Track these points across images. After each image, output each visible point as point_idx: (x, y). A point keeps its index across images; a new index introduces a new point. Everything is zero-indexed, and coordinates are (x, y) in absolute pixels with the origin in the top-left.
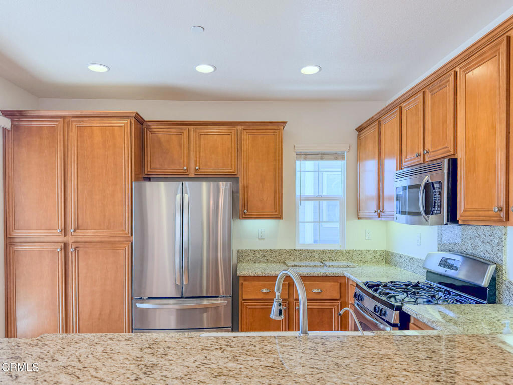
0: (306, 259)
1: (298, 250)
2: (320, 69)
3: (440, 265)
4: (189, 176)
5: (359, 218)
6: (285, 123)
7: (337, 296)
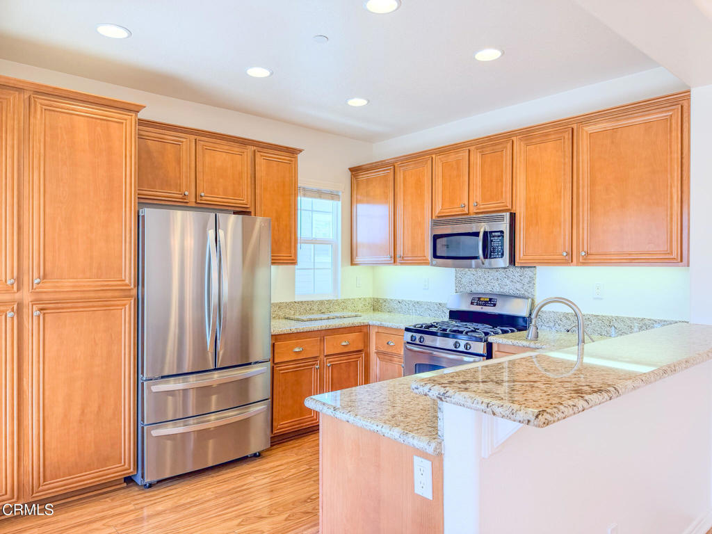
0: (306, 312)
1: (298, 303)
2: (369, 101)
3: (472, 303)
4: (188, 205)
5: (352, 264)
6: (301, 151)
7: (360, 346)
